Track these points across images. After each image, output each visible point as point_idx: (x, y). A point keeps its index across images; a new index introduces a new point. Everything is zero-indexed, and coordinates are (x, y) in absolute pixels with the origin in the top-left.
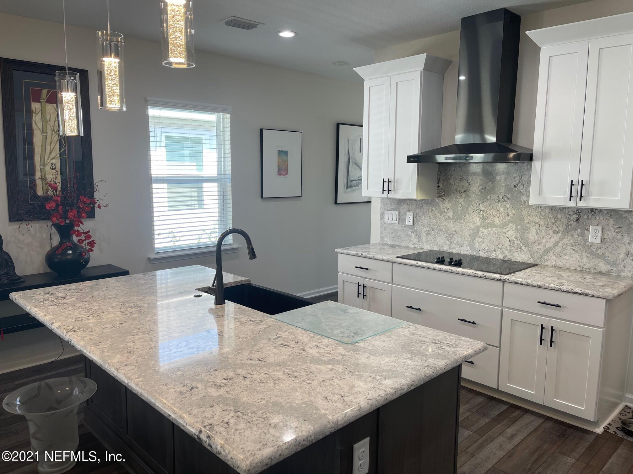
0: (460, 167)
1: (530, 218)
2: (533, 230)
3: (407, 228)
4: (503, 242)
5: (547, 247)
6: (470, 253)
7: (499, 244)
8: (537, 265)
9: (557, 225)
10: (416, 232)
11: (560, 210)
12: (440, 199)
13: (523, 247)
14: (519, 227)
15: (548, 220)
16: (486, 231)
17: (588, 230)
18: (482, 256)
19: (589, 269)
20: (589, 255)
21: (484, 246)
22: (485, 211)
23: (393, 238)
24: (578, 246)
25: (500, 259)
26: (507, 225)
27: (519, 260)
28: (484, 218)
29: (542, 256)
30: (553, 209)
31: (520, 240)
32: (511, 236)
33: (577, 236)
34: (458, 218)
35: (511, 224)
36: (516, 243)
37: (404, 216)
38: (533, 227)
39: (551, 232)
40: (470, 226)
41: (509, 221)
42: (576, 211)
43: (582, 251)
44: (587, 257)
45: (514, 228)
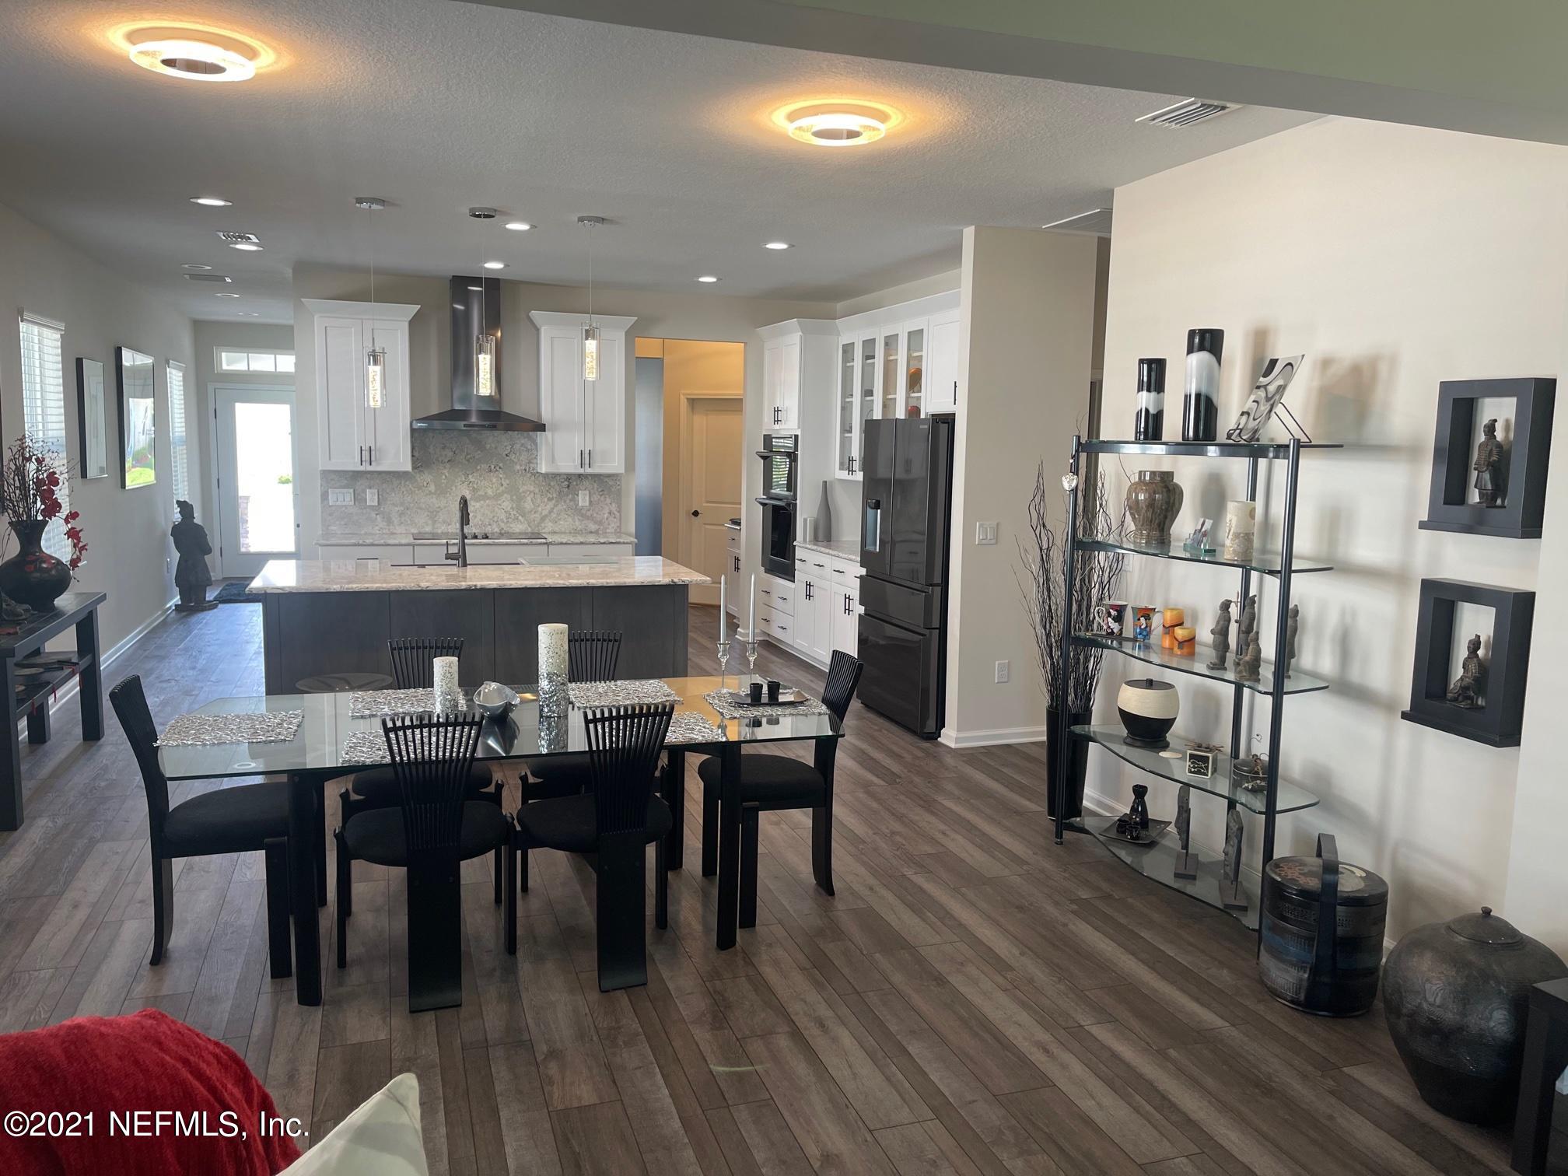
1: (525, 487)
3: (368, 509)
4: (498, 515)
5: (543, 514)
9: (551, 492)
10: (383, 513)
11: (553, 478)
12: (416, 471)
14: (514, 497)
15: (543, 488)
16: (478, 505)
17: (578, 495)
19: (582, 531)
20: (580, 517)
21: (476, 520)
22: (475, 481)
23: (346, 524)
24: (570, 510)
26: (502, 496)
27: (517, 530)
28: (474, 490)
30: (546, 476)
31: (517, 510)
33: (569, 502)
34: (441, 491)
35: (505, 495)
36: (512, 514)
37: (364, 495)
38: (528, 496)
39: (546, 500)
41: (503, 491)
42: (566, 478)
43: (575, 515)
45: (509, 498)
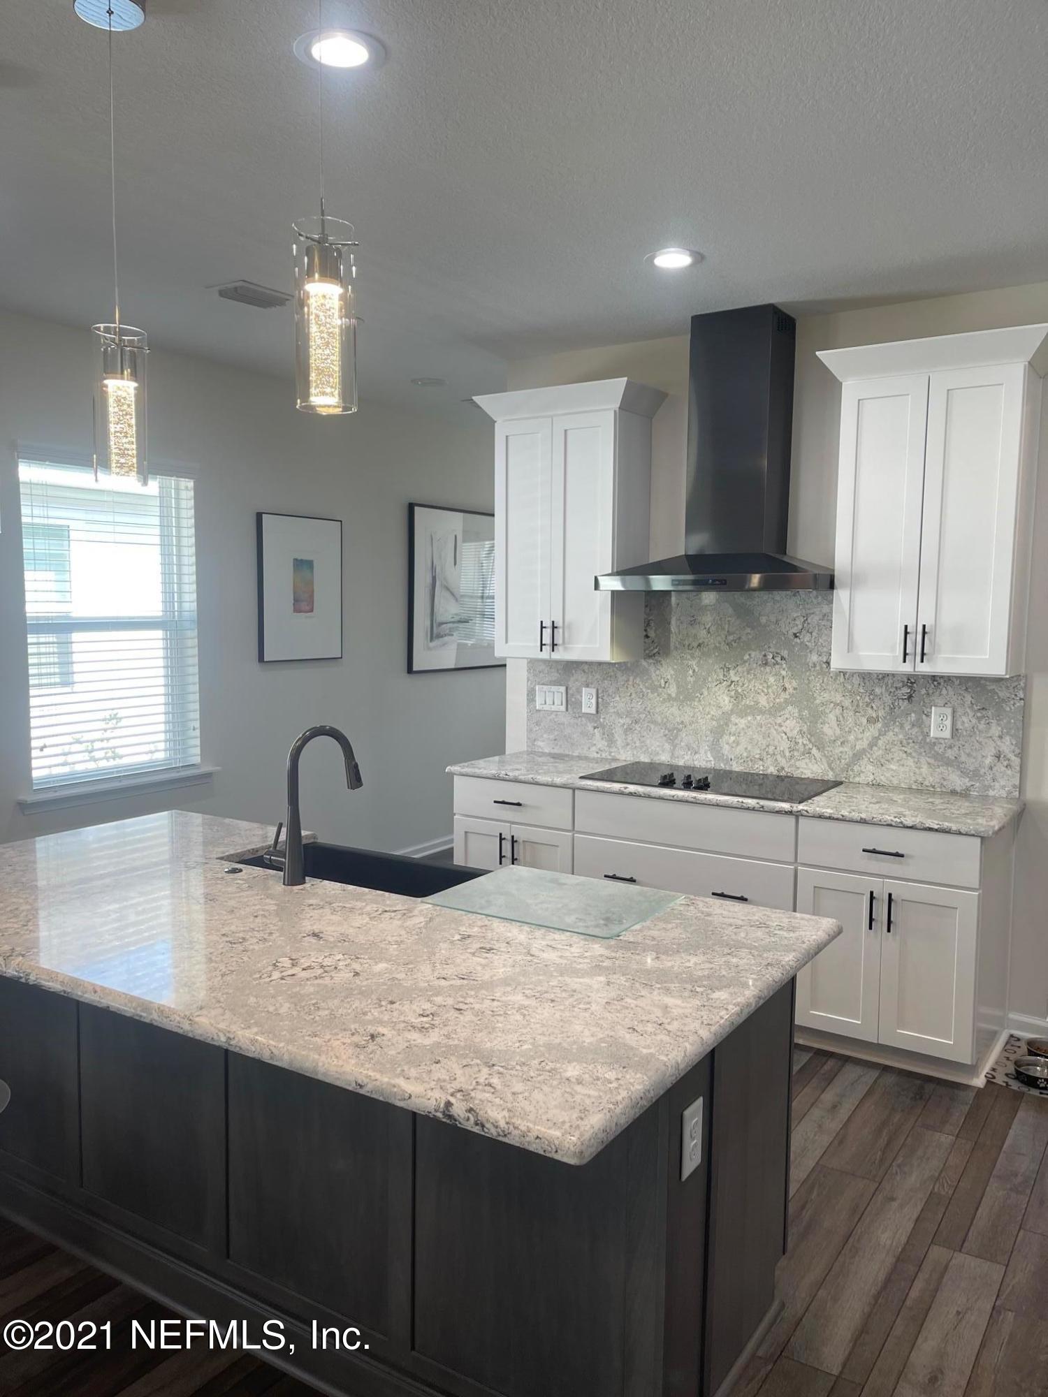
0: (688, 599)
1: (825, 696)
2: (832, 717)
3: (583, 719)
4: (776, 743)
5: (857, 748)
6: (713, 766)
7: (768, 746)
8: (841, 783)
9: (875, 707)
10: (603, 727)
11: (879, 680)
12: (651, 661)
13: (814, 751)
14: (806, 713)
15: (858, 698)
16: (742, 722)
17: (928, 715)
18: (737, 770)
19: (933, 787)
20: (932, 761)
21: (739, 750)
22: (741, 684)
23: (555, 740)
24: (912, 745)
25: (771, 775)
26: (784, 709)
27: (808, 774)
28: (738, 697)
29: (849, 766)
30: (865, 676)
31: (809, 736)
32: (791, 730)
33: (909, 727)
34: (687, 696)
35: (790, 708)
36: (800, 743)
37: (579, 697)
38: (830, 712)
39: (864, 721)
40: (712, 713)
41: (786, 701)
42: (906, 681)
43: (920, 754)
44: (929, 764)
45: (796, 715)
